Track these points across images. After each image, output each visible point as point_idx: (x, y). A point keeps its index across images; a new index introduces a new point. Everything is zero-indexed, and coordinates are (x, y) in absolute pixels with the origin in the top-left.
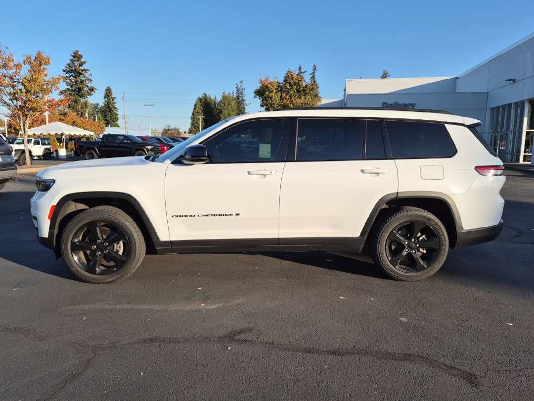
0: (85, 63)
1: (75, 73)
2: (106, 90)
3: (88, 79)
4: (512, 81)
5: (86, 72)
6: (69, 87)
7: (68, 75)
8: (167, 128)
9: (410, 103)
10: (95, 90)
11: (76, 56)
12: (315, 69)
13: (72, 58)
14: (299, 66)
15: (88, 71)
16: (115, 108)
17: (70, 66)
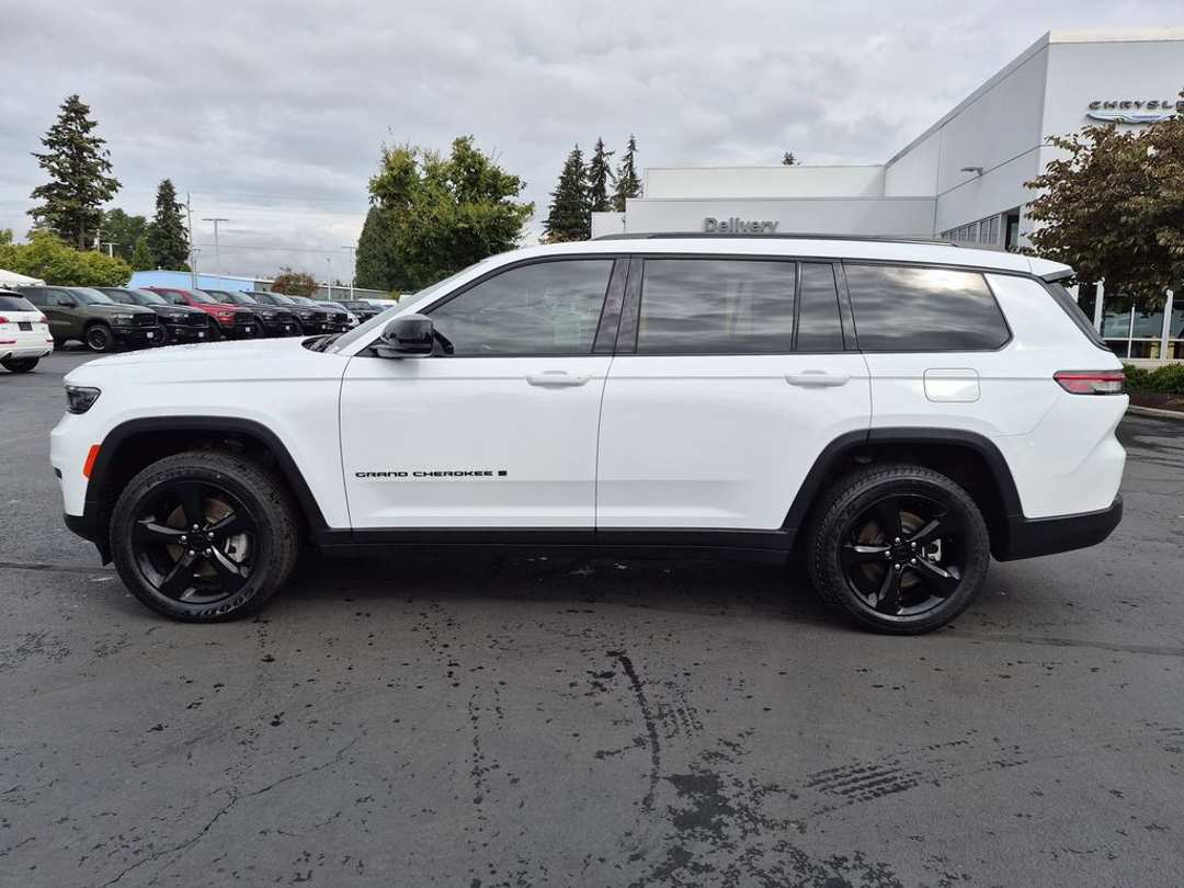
0: (94, 124)
1: (70, 148)
2: (162, 188)
3: (103, 162)
4: (975, 173)
5: (98, 146)
6: (57, 179)
7: (54, 152)
8: (284, 273)
9: (766, 220)
10: (118, 188)
11: (75, 110)
12: (632, 146)
13: (64, 113)
14: (597, 141)
15: (100, 144)
16: (181, 228)
17: (58, 132)
